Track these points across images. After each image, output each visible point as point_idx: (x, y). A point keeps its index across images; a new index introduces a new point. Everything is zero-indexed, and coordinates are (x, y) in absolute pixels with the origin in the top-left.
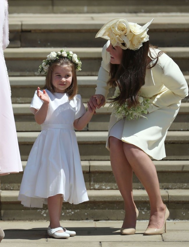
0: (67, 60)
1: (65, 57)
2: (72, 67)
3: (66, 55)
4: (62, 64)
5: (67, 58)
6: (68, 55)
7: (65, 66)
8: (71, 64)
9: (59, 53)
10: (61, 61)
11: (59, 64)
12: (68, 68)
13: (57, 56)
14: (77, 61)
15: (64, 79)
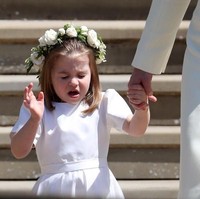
0: (79, 44)
1: (73, 38)
2: (89, 56)
3: (75, 34)
4: (70, 52)
5: (78, 39)
6: (79, 33)
7: (76, 55)
8: (86, 51)
9: (63, 31)
10: (68, 48)
11: (63, 53)
12: (81, 59)
13: (59, 36)
14: (97, 43)
15: (75, 81)
